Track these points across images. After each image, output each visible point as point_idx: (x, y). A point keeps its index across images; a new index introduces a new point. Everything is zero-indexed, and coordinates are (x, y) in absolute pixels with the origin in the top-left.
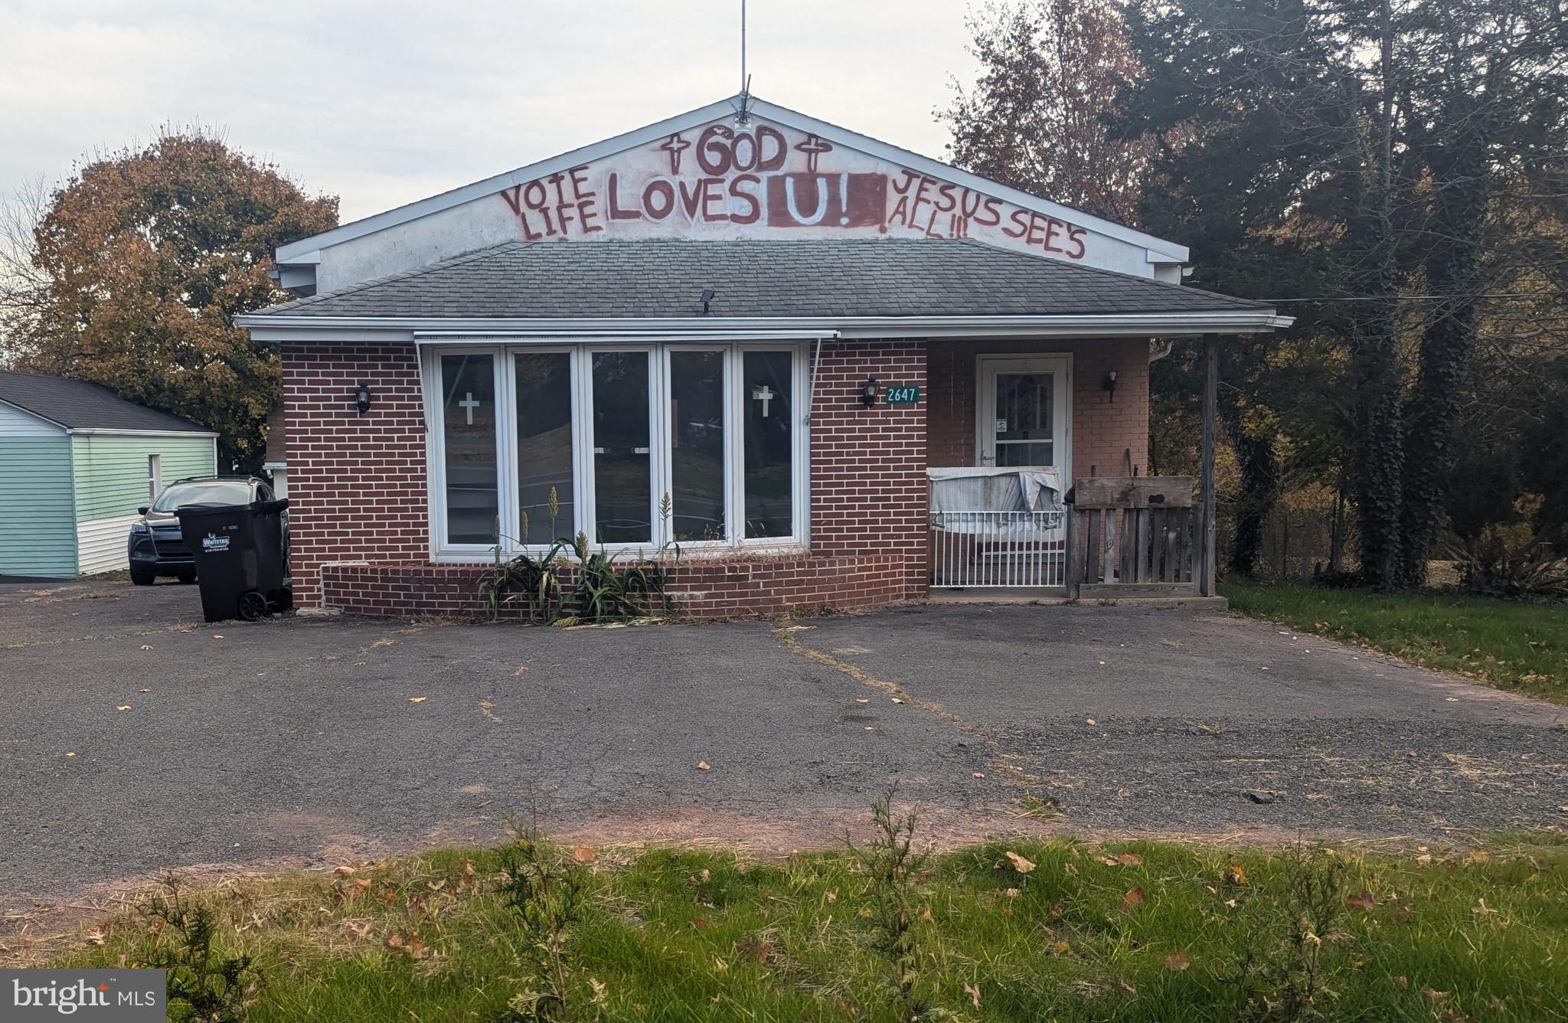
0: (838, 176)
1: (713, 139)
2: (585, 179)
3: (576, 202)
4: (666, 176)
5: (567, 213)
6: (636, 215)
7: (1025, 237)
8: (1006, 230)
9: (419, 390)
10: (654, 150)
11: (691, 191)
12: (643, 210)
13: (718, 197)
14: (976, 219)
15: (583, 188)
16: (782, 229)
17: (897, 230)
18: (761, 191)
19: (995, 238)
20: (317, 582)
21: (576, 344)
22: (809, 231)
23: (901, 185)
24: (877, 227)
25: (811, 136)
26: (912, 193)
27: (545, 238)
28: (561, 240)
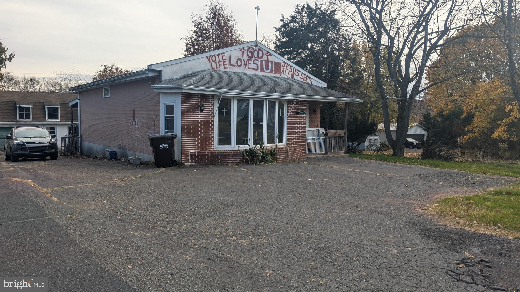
0: (273, 62)
1: (250, 50)
2: (224, 56)
3: (222, 61)
4: (241, 58)
5: (221, 63)
6: (235, 66)
7: (303, 79)
8: (300, 77)
9: (213, 107)
10: (238, 51)
11: (245, 61)
12: (236, 65)
13: (251, 64)
14: (295, 74)
15: (224, 58)
16: (263, 73)
17: (283, 76)
18: (259, 63)
19: (297, 78)
20: (188, 156)
21: (251, 97)
22: (267, 74)
23: (283, 65)
24: (279, 74)
25: (268, 52)
26: (285, 67)
27: (216, 69)
28: (219, 70)
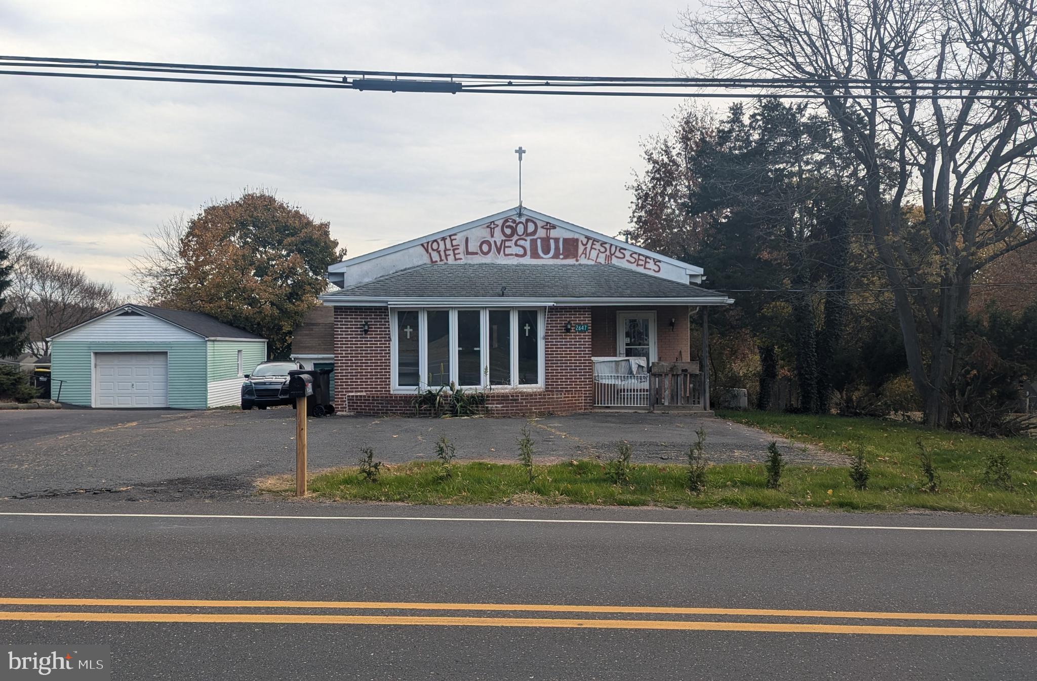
0: (559, 239)
1: (508, 224)
2: (455, 239)
3: (452, 248)
4: (489, 238)
5: (448, 253)
6: (477, 253)
7: (636, 263)
8: (628, 261)
9: (389, 325)
10: (484, 228)
11: (498, 244)
12: (479, 252)
13: (510, 247)
14: (616, 256)
15: (455, 243)
16: (536, 260)
17: (583, 261)
18: (527, 245)
19: (623, 264)
20: (345, 401)
21: (452, 307)
22: (547, 260)
23: (585, 243)
24: (575, 259)
25: (548, 223)
26: (589, 246)
27: (439, 263)
28: (445, 264)
